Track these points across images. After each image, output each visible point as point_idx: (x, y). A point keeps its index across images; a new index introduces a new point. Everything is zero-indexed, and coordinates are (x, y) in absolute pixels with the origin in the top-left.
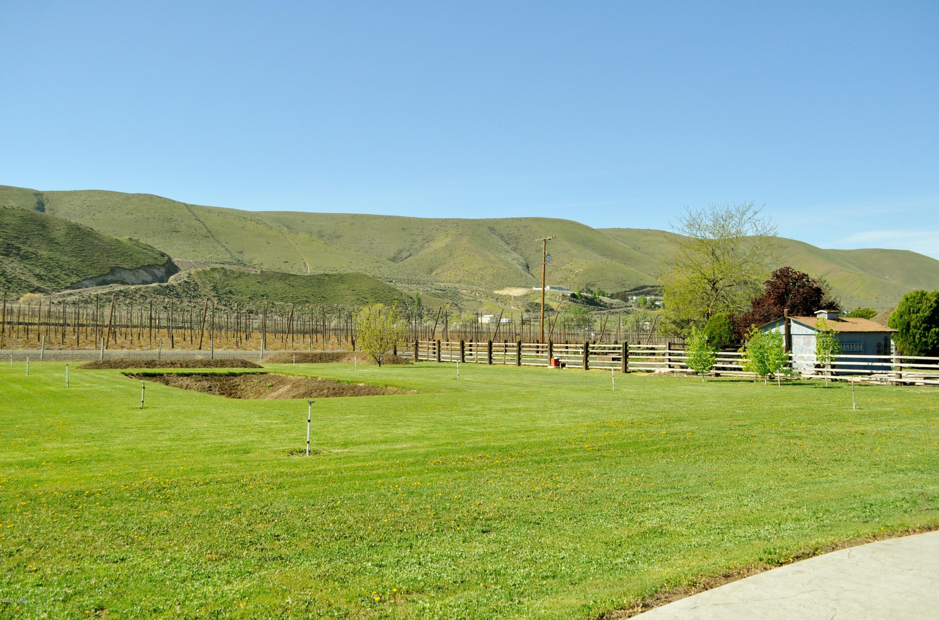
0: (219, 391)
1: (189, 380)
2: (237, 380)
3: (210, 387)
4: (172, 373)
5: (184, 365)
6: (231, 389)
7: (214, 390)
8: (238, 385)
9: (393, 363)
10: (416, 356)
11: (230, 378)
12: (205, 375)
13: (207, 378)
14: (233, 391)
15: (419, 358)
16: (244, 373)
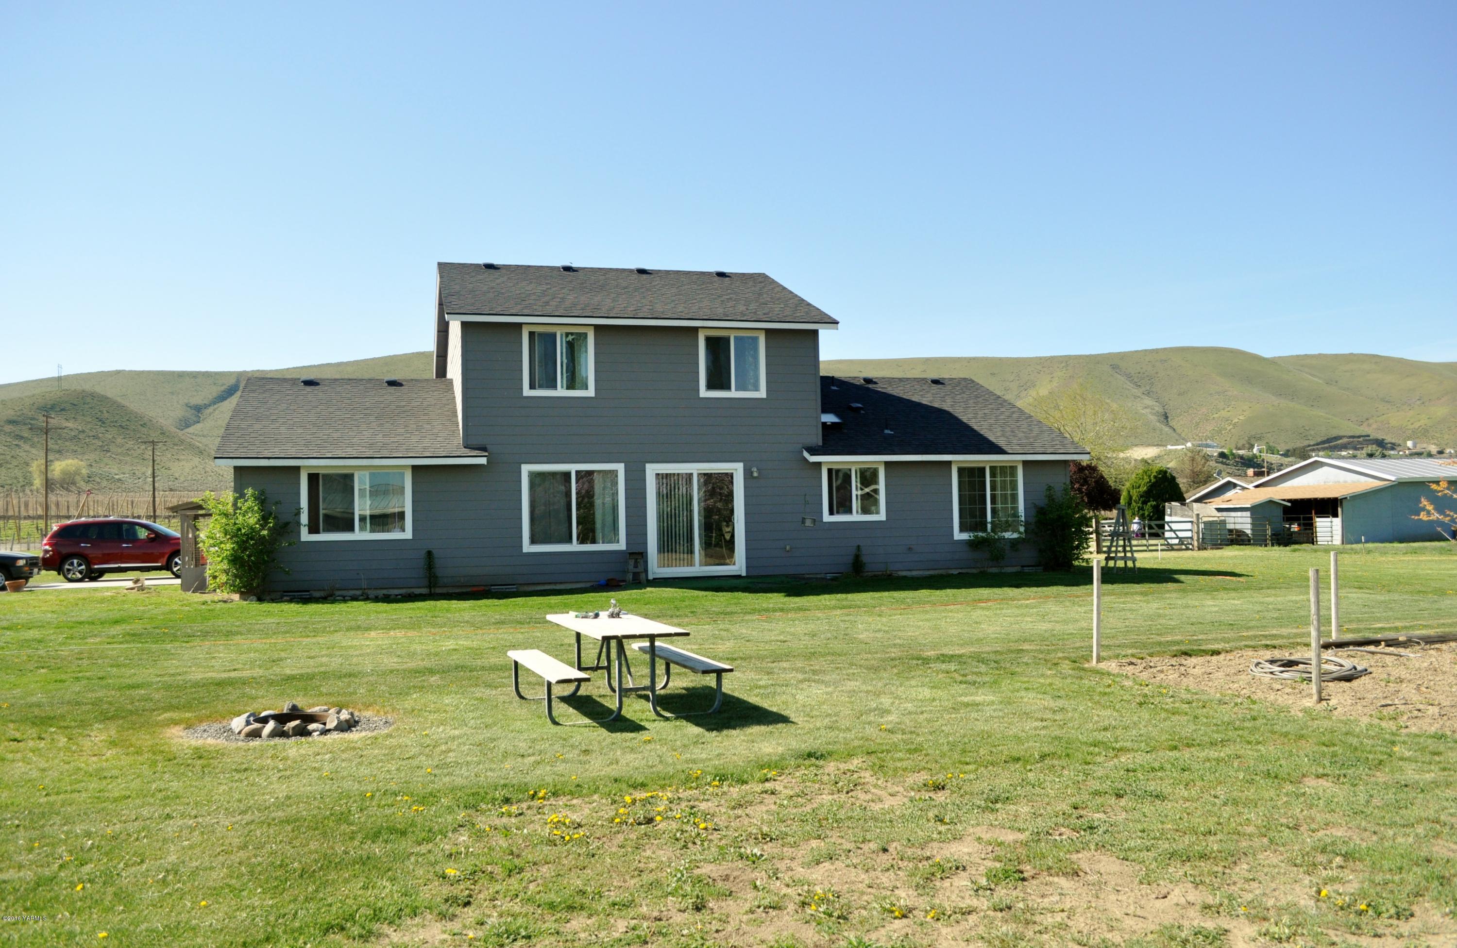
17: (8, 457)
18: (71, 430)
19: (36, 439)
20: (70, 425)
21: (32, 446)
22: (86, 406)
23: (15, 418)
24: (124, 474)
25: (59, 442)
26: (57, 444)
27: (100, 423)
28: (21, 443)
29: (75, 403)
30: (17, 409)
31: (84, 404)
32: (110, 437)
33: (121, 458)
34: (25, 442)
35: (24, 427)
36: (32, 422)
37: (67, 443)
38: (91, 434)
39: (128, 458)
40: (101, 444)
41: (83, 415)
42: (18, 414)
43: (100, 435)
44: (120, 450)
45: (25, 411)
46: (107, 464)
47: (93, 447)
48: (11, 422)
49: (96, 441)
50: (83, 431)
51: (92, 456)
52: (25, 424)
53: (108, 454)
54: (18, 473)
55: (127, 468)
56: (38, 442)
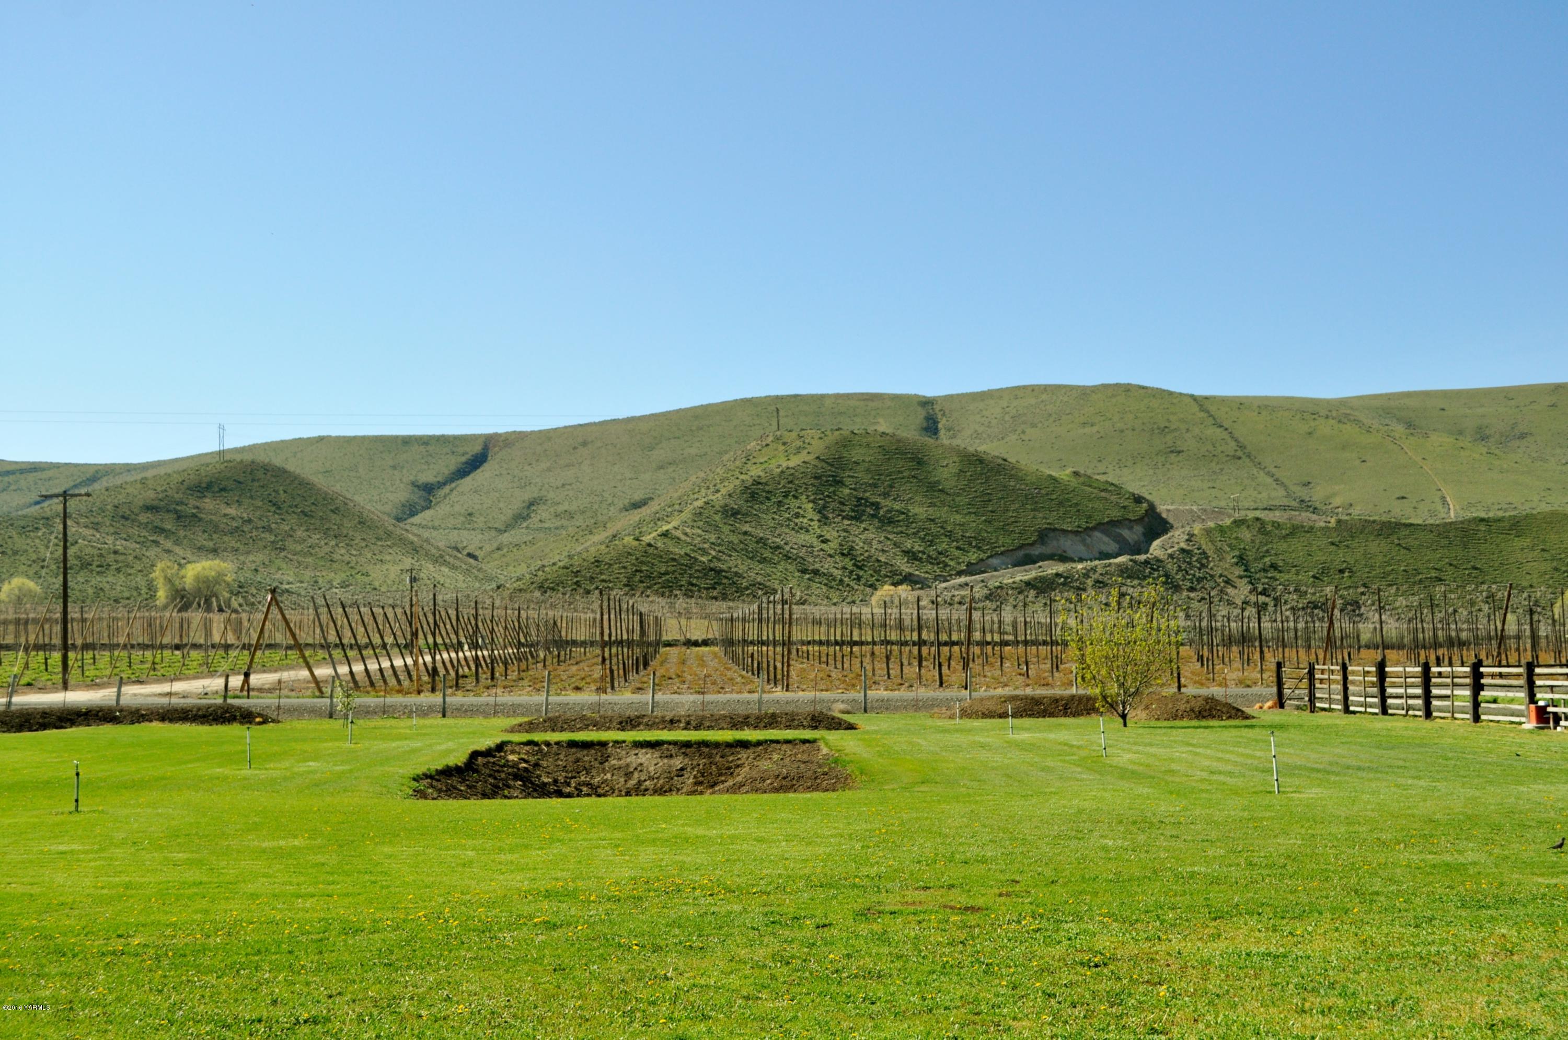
0: (695, 777)
1: (649, 756)
2: (744, 754)
3: (682, 769)
4: (624, 742)
5: (693, 723)
6: (721, 775)
7: (686, 776)
8: (738, 766)
9: (1197, 717)
10: (1310, 700)
11: (733, 750)
12: (687, 744)
13: (689, 750)
14: (723, 778)
15: (1318, 705)
16: (766, 741)
17: (131, 558)
18: (233, 518)
19: (182, 533)
20: (232, 511)
21: (177, 543)
22: (256, 484)
23: (155, 503)
24: (302, 582)
25: (215, 536)
26: (212, 540)
27: (273, 509)
28: (161, 539)
29: (241, 480)
30: (159, 489)
31: (253, 480)
32: (287, 528)
33: (300, 559)
34: (167, 537)
35: (167, 516)
36: (179, 508)
37: (226, 539)
38: (260, 524)
39: (310, 560)
40: (273, 538)
41: (251, 497)
42: (160, 496)
43: (273, 526)
44: (299, 548)
45: (170, 493)
46: (279, 569)
47: (261, 544)
48: (149, 508)
49: (267, 535)
50: (250, 521)
51: (259, 557)
52: (168, 511)
53: (283, 554)
54: (140, 581)
55: (308, 574)
56: (185, 537)
